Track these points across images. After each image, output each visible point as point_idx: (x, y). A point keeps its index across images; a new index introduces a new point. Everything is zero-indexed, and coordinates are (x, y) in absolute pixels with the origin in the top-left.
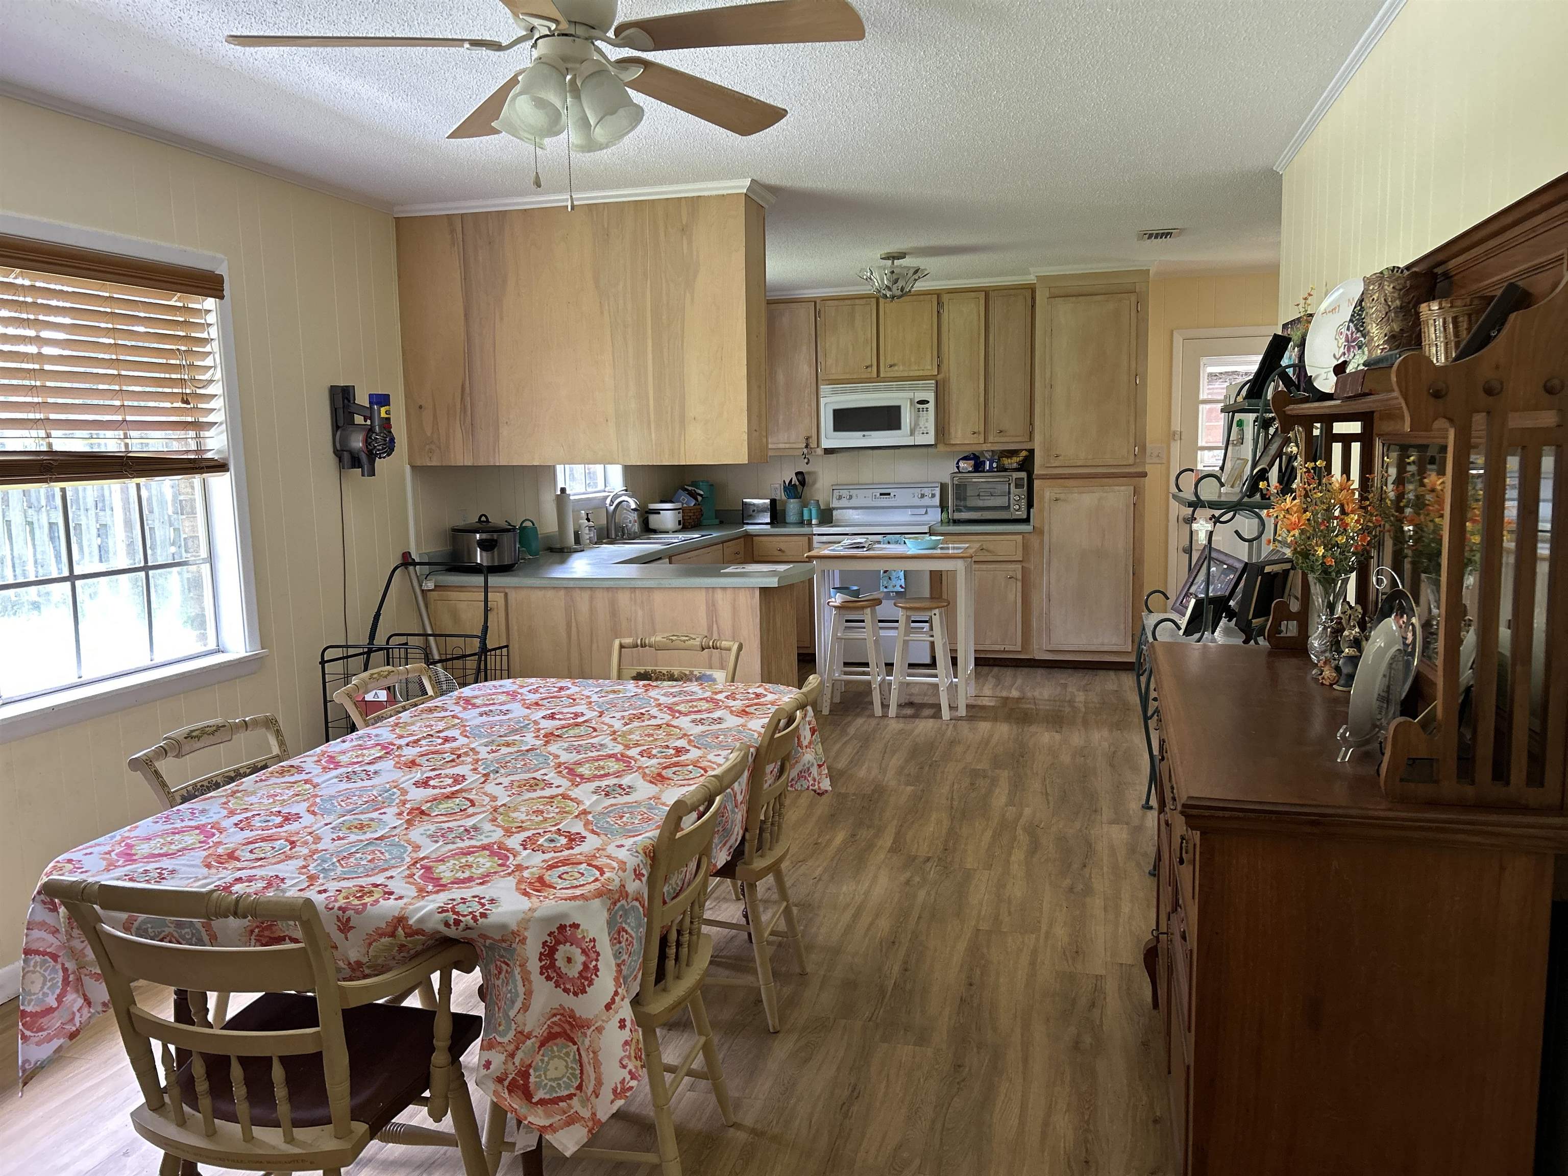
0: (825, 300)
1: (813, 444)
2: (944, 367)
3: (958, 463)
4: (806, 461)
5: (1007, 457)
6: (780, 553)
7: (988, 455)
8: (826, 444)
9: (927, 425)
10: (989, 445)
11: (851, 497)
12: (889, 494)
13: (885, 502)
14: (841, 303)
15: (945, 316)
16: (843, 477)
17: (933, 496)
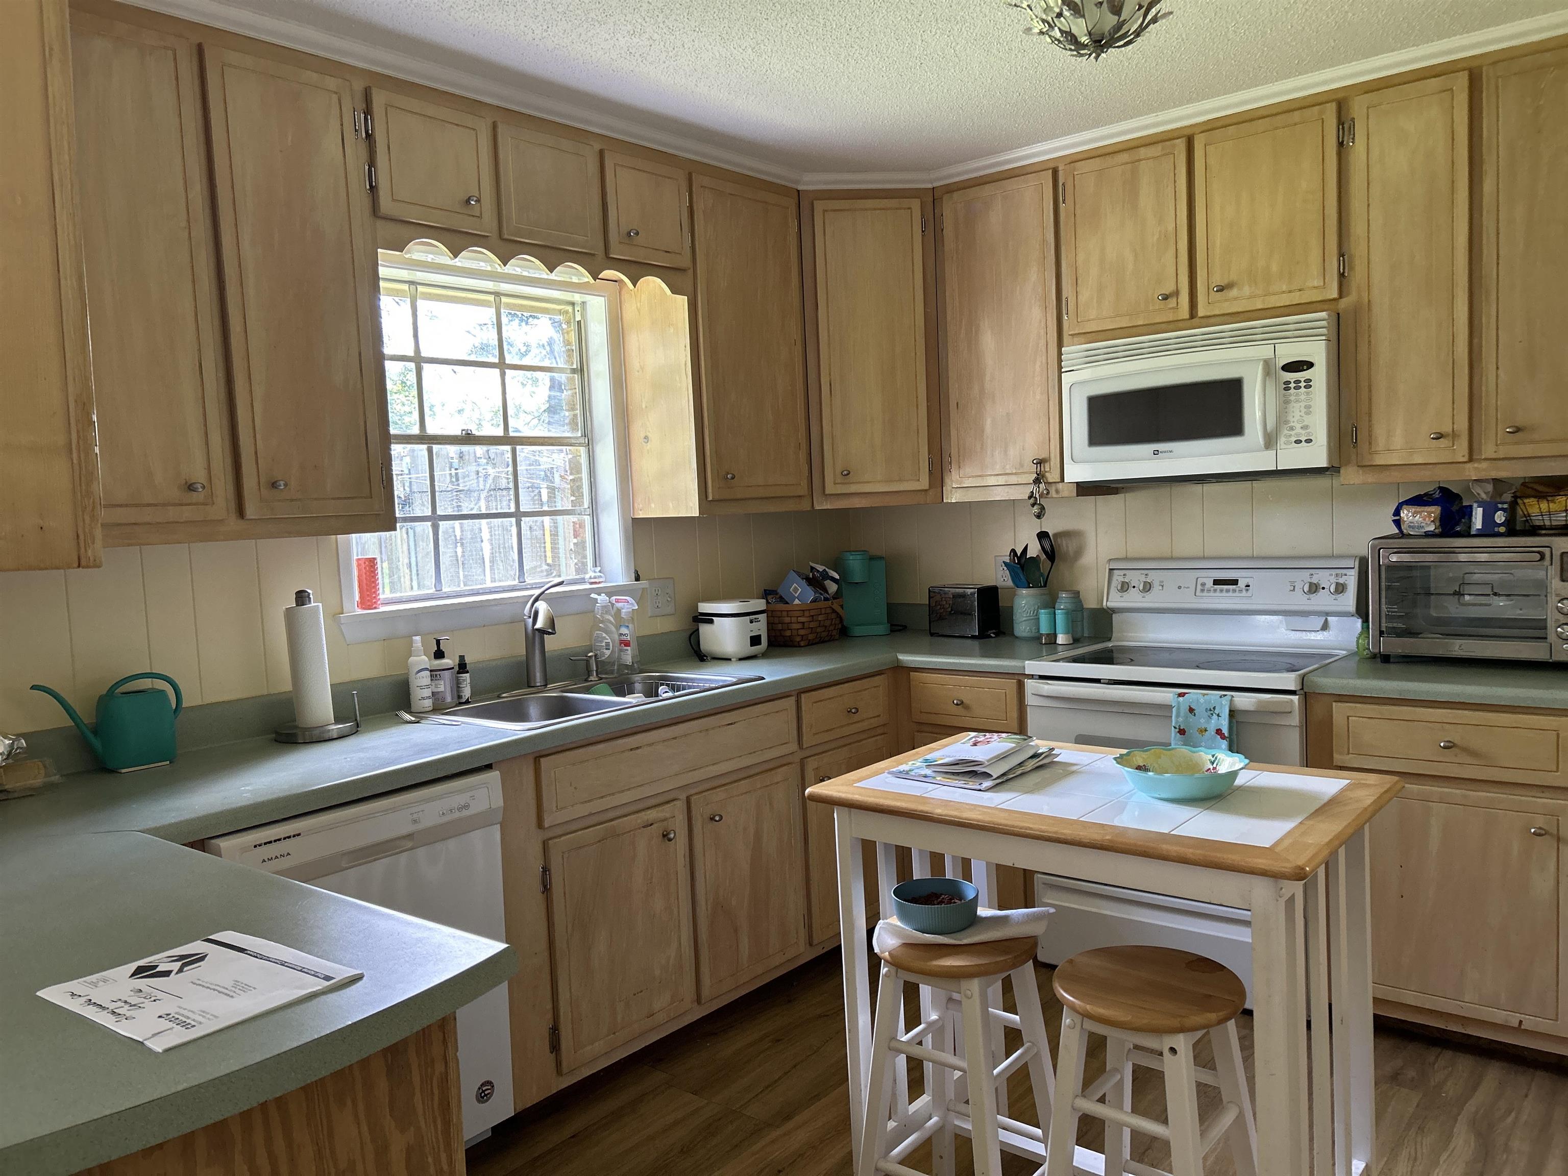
0: (1074, 160)
1: (1053, 476)
2: (1358, 277)
3: (1397, 512)
4: (1036, 509)
5: (1540, 496)
6: (960, 710)
7: (1478, 490)
8: (1076, 473)
9: (1308, 420)
10: (1484, 465)
11: (1147, 587)
12: (1235, 582)
13: (1224, 599)
14: (1109, 161)
15: (1358, 148)
16: (1139, 544)
17: (1340, 589)
